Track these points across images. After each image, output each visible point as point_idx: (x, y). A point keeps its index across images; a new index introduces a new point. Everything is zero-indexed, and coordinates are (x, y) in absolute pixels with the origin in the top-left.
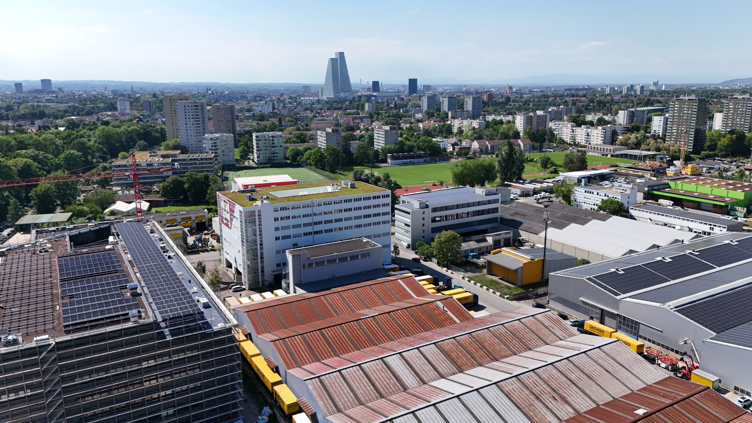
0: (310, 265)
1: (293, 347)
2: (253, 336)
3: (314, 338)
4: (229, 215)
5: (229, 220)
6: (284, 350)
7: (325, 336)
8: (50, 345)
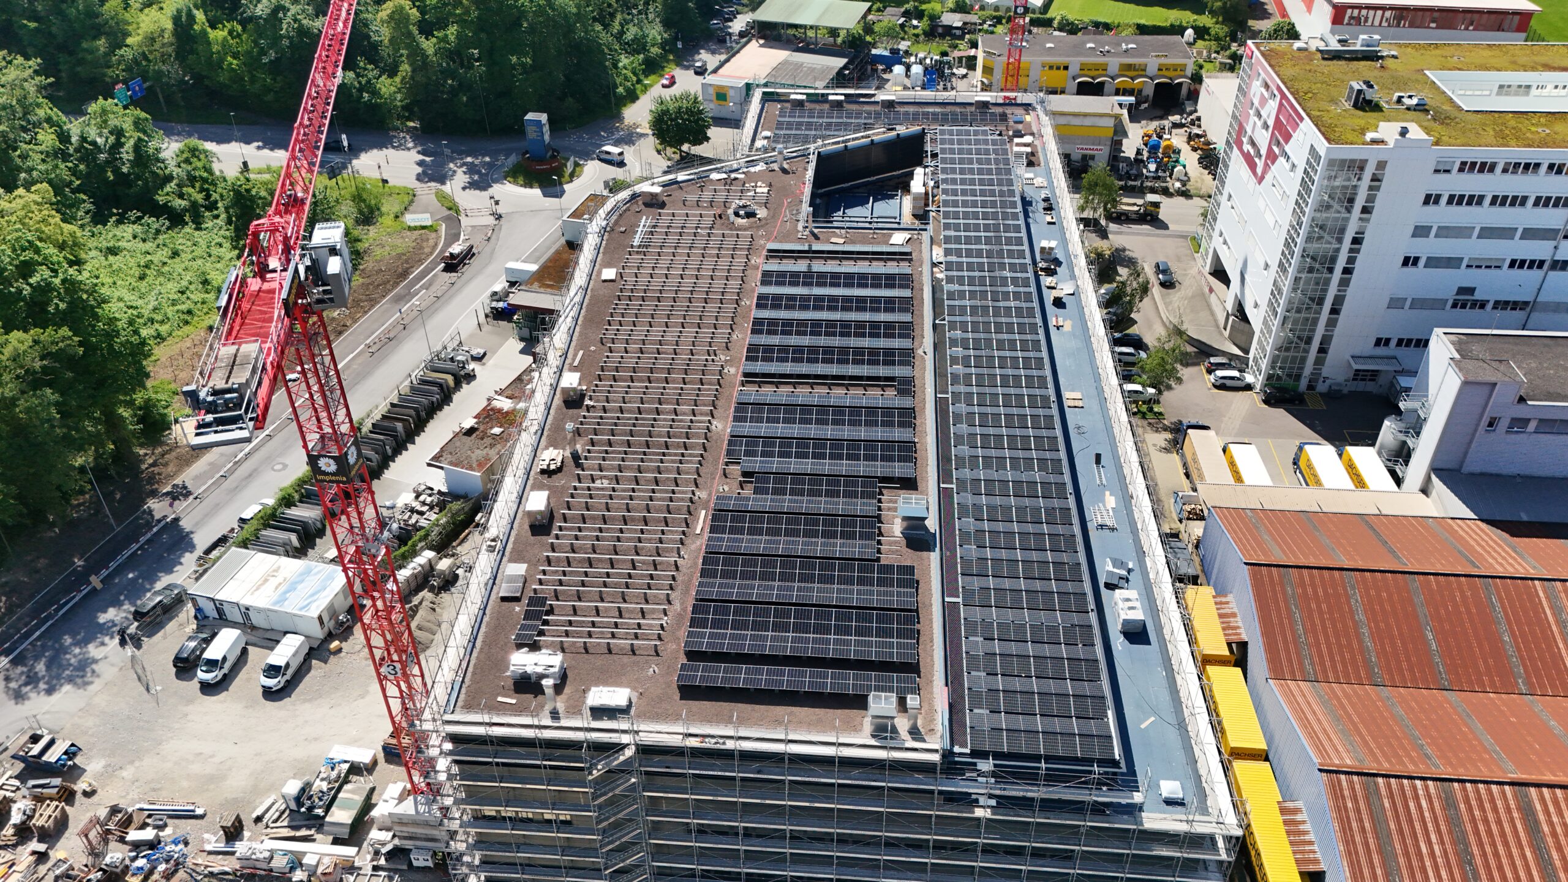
0: (1519, 424)
1: (1401, 831)
2: (1257, 656)
3: (1491, 816)
4: (1267, 135)
5: (1264, 152)
6: (1363, 830)
7: (1537, 822)
8: (620, 747)
